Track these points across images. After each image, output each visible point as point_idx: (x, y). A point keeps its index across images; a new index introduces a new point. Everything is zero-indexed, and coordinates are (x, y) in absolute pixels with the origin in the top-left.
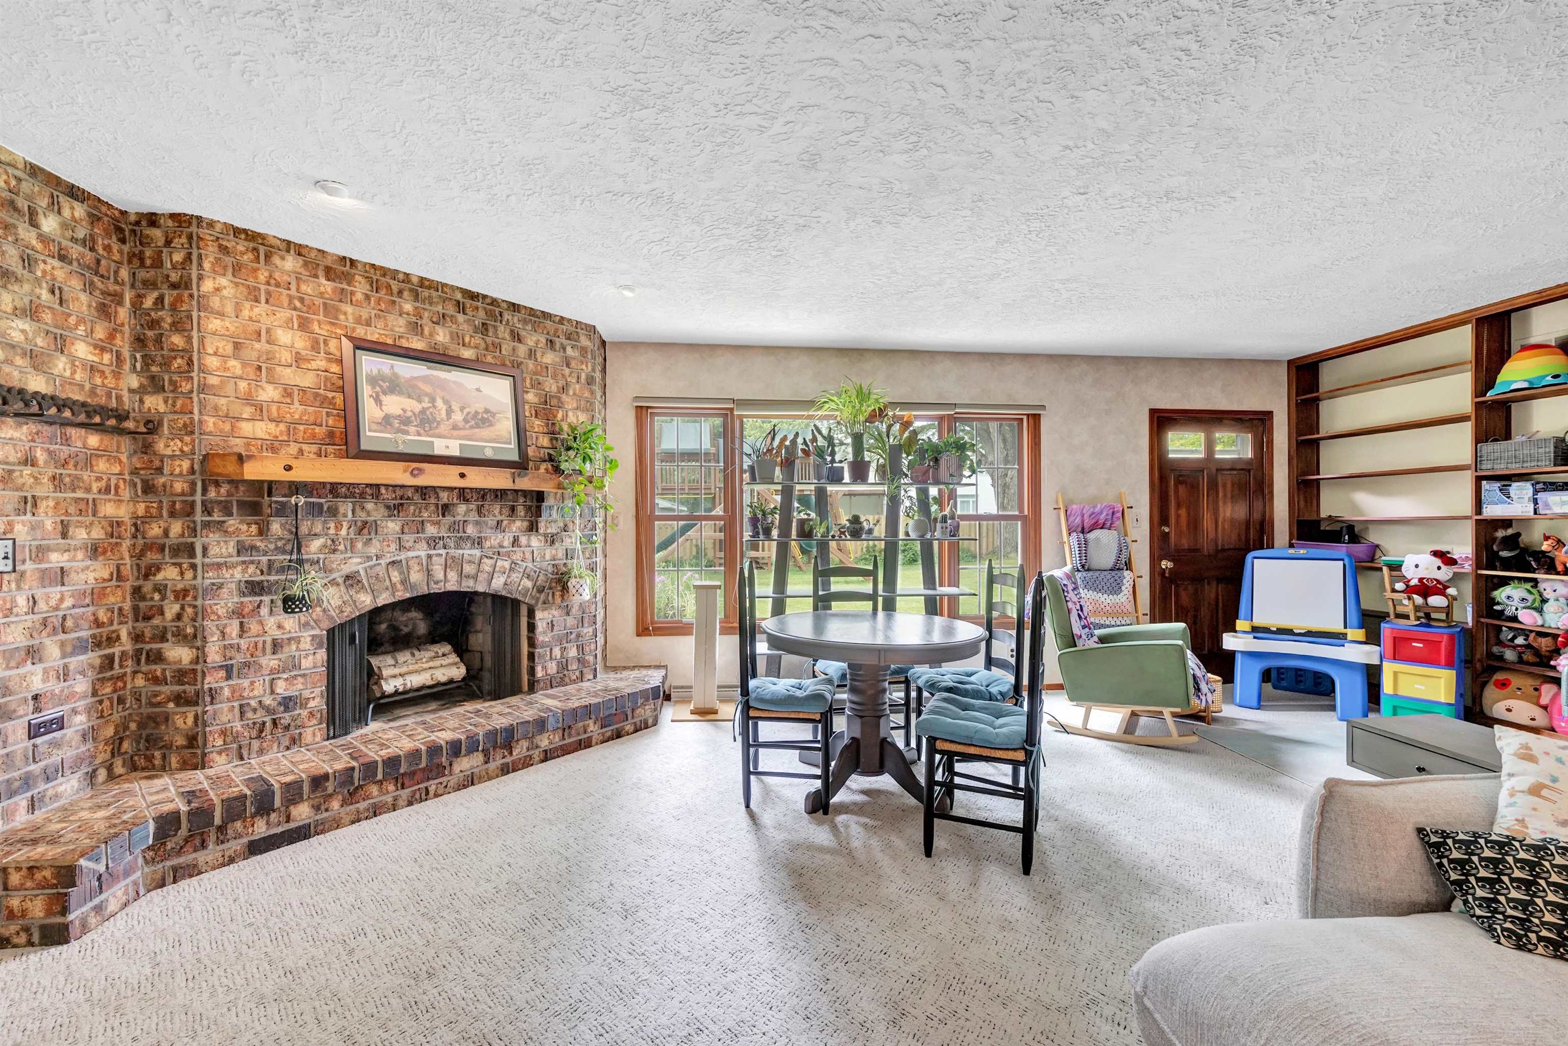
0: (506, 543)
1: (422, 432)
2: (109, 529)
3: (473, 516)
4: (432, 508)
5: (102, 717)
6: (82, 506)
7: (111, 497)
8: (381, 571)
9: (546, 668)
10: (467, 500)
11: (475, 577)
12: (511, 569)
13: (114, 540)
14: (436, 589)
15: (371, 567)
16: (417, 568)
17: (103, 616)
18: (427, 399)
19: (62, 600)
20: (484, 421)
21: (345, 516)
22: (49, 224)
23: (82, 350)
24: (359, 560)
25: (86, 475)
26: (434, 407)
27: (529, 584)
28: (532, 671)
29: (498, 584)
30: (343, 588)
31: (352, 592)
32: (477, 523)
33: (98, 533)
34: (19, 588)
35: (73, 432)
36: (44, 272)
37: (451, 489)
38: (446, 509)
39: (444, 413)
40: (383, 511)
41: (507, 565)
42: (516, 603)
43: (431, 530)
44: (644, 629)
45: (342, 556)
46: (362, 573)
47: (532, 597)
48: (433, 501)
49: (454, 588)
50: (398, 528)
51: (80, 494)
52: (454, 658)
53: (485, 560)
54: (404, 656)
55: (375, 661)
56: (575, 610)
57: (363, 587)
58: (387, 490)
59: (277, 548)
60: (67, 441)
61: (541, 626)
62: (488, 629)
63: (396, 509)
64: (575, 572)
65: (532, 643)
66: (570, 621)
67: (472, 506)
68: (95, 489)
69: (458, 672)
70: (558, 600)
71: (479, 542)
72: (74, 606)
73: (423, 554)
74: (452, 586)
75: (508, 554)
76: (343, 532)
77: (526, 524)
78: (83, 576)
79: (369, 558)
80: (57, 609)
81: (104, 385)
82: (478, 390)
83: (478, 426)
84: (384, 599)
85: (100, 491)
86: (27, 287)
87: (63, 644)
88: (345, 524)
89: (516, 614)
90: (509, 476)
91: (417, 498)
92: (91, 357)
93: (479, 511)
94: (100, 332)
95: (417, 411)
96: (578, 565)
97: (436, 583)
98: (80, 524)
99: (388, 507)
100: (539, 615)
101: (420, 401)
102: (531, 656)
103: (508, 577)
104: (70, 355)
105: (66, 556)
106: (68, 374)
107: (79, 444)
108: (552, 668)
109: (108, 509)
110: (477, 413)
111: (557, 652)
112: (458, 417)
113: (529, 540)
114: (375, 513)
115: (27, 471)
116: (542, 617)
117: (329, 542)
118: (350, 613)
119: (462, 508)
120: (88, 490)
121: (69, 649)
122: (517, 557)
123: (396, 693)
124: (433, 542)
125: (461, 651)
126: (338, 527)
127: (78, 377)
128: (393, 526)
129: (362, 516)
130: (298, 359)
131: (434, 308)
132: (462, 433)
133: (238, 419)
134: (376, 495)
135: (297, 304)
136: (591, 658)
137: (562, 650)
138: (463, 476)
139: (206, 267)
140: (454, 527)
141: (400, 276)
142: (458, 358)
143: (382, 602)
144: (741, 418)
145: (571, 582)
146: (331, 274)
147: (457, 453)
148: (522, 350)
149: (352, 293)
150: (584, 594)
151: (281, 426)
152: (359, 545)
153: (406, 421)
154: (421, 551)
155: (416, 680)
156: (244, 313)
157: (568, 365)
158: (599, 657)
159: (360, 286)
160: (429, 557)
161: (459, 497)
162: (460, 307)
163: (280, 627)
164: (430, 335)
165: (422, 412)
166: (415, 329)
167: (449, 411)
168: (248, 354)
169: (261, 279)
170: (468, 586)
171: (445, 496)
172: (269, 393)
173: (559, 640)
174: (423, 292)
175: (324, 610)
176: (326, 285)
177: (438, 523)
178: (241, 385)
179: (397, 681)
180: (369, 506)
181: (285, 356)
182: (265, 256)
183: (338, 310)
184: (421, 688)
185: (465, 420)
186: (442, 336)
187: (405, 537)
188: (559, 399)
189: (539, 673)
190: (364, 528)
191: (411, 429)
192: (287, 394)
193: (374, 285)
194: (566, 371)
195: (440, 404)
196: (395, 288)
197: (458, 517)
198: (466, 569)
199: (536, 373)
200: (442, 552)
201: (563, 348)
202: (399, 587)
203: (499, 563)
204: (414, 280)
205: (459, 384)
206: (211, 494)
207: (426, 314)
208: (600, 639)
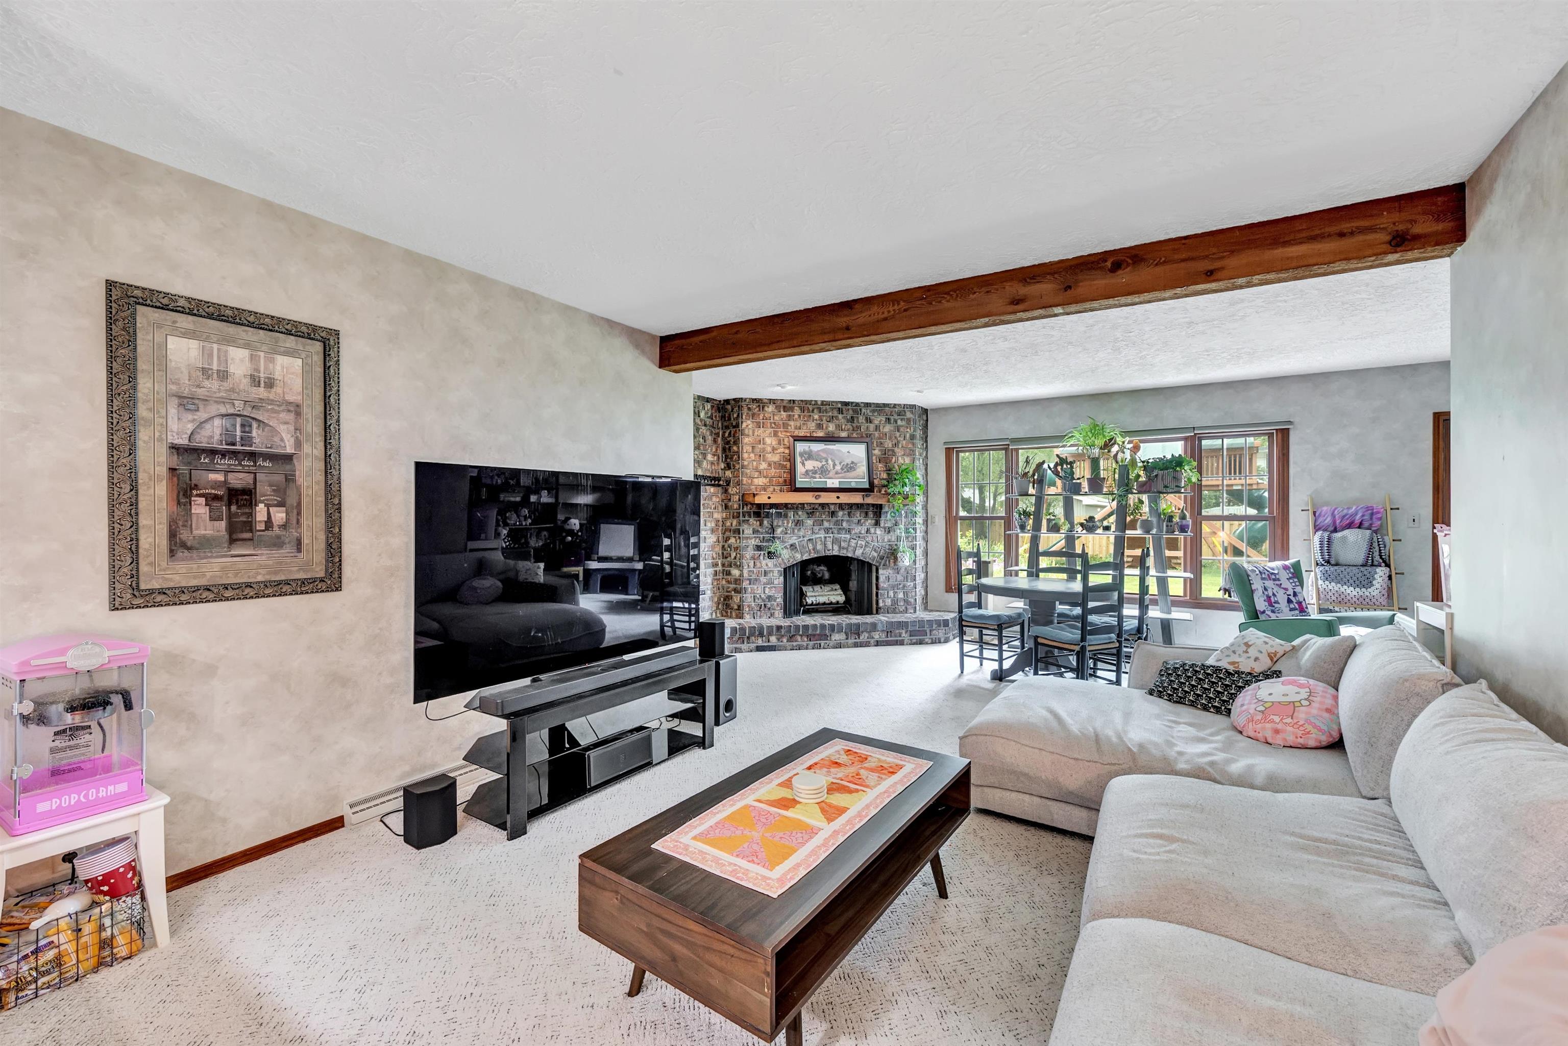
0: (863, 532)
1: (822, 477)
3: (846, 518)
4: (827, 513)
8: (805, 544)
9: (885, 602)
10: (843, 509)
11: (847, 549)
12: (866, 545)
14: (828, 553)
15: (801, 541)
16: (820, 543)
18: (824, 460)
20: (852, 468)
21: (791, 518)
24: (796, 538)
26: (828, 463)
27: (876, 554)
28: (878, 602)
29: (859, 553)
30: (790, 550)
31: (793, 552)
32: (848, 521)
37: (834, 504)
38: (833, 514)
39: (832, 466)
40: (805, 515)
41: (863, 543)
42: (870, 565)
43: (826, 524)
44: (950, 588)
45: (789, 536)
46: (797, 544)
47: (878, 562)
48: (827, 510)
49: (837, 554)
50: (812, 523)
52: (840, 592)
53: (851, 541)
54: (817, 588)
55: (804, 588)
56: (902, 570)
57: (798, 550)
58: (807, 505)
59: (766, 532)
61: (882, 579)
62: (856, 579)
63: (810, 514)
64: (901, 549)
65: (877, 587)
66: (899, 577)
67: (845, 513)
69: (841, 599)
70: (892, 564)
71: (849, 531)
73: (822, 536)
74: (835, 553)
75: (864, 538)
76: (790, 525)
77: (873, 522)
79: (800, 537)
82: (849, 452)
83: (848, 471)
84: (806, 556)
88: (790, 521)
89: (870, 571)
90: (861, 497)
91: (820, 508)
93: (849, 515)
95: (820, 467)
96: (903, 545)
97: (829, 551)
99: (808, 513)
100: (881, 571)
101: (821, 461)
102: (877, 594)
103: (865, 550)
108: (889, 602)
109: (716, 515)
110: (847, 464)
111: (891, 594)
112: (838, 468)
113: (875, 530)
114: (802, 516)
116: (883, 573)
117: (785, 529)
118: (792, 562)
119: (841, 513)
122: (869, 539)
123: (812, 604)
124: (827, 530)
125: (845, 590)
126: (788, 523)
128: (809, 522)
129: (797, 518)
130: (774, 449)
131: (828, 415)
132: (840, 475)
133: (754, 478)
134: (803, 508)
135: (773, 425)
136: (912, 600)
137: (895, 593)
138: (838, 497)
139: (744, 417)
140: (837, 523)
141: (813, 403)
142: (839, 437)
143: (805, 558)
144: (1017, 450)
145: (899, 555)
146: (785, 409)
147: (837, 486)
148: (872, 427)
149: (794, 416)
150: (907, 562)
151: (768, 479)
152: (796, 531)
153: (815, 472)
154: (822, 535)
155: (822, 600)
156: (756, 434)
157: (898, 431)
158: (919, 601)
159: (797, 411)
160: (825, 537)
161: (839, 508)
162: (840, 411)
163: (767, 565)
164: (826, 428)
165: (822, 467)
166: (820, 426)
167: (834, 465)
168: (757, 450)
169: (761, 418)
170: (843, 553)
171: (832, 507)
172: (763, 466)
173: (893, 587)
174: (824, 407)
175: (782, 559)
176: (784, 414)
177: (829, 521)
178: (755, 463)
179: (813, 599)
180: (800, 513)
181: (769, 449)
182: (763, 408)
183: (788, 425)
184: (824, 604)
185: (842, 469)
186: (831, 427)
187: (815, 527)
188: (893, 451)
189: (881, 604)
190: (798, 523)
191: (817, 476)
192: (770, 465)
193: (802, 410)
194: (898, 434)
195: (830, 462)
196: (811, 409)
197: (839, 518)
198: (843, 544)
199: (880, 438)
200: (831, 535)
201: (896, 421)
202: (812, 551)
203: (859, 542)
204: (819, 403)
205: (839, 451)
206: (745, 509)
207: (824, 418)
208: (920, 591)
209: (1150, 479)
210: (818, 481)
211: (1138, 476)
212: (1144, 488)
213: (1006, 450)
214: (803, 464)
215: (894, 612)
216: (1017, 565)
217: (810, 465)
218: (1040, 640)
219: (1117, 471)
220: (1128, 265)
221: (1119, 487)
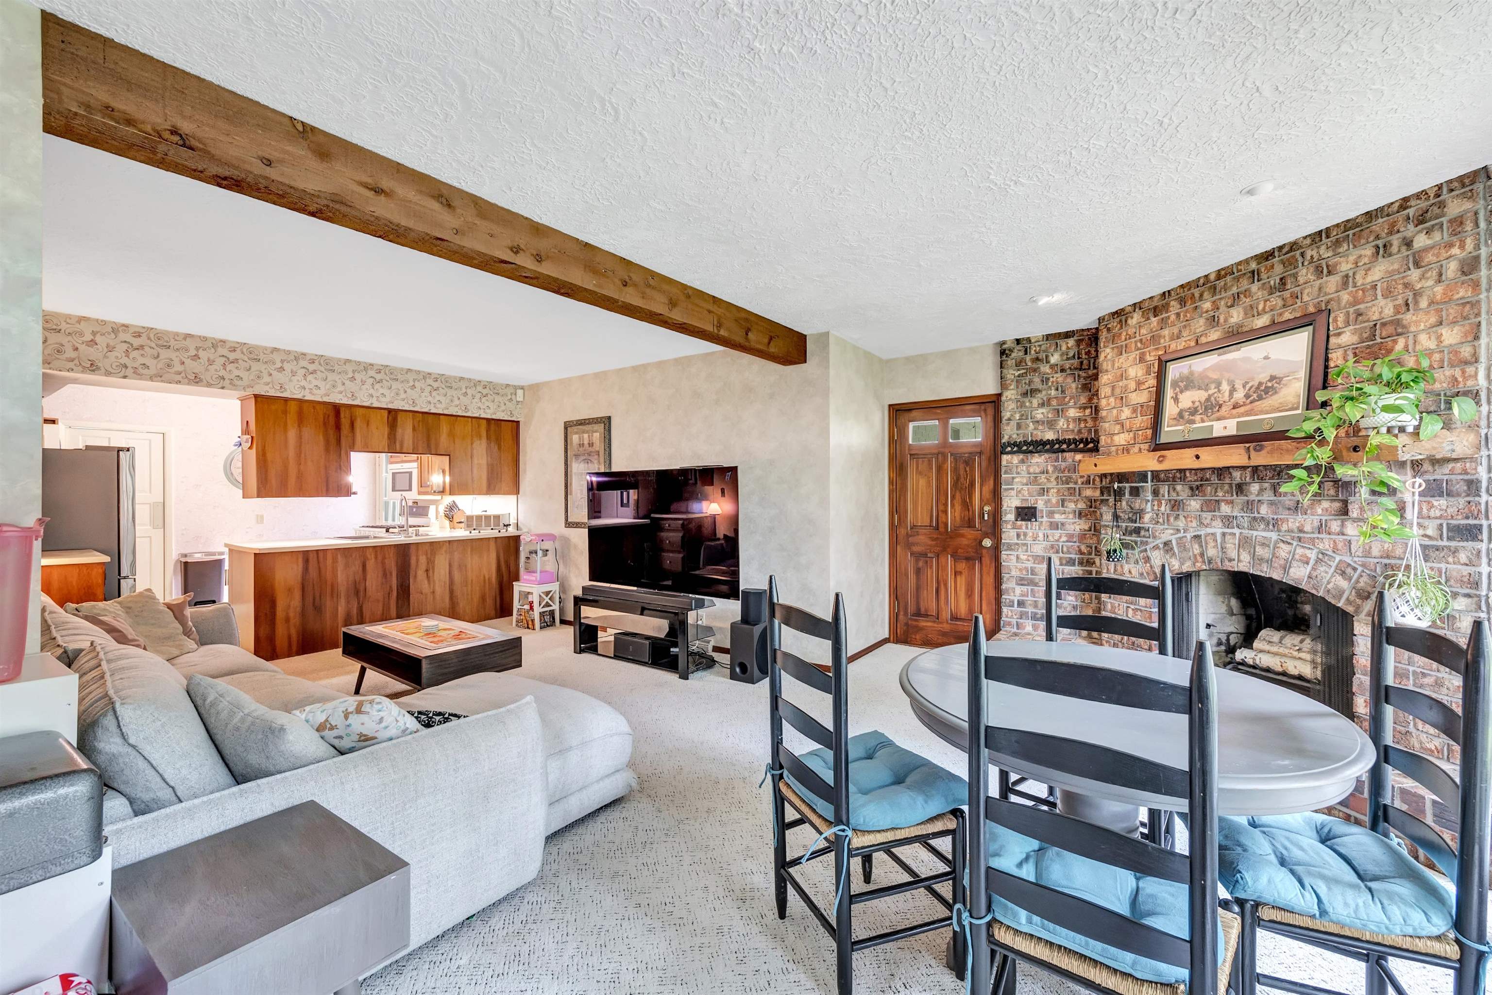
0: (1307, 528)
1: (1205, 418)
2: (1089, 503)
3: (1268, 496)
4: (1226, 487)
5: (1084, 602)
6: (1072, 491)
7: (1091, 485)
8: (1187, 543)
10: (1261, 479)
11: (1270, 562)
12: (1318, 561)
13: (1092, 509)
14: (1228, 566)
15: (1180, 538)
16: (1212, 544)
17: (1083, 548)
18: (1213, 386)
19: (1060, 537)
20: (1267, 390)
21: (1163, 496)
22: (1055, 359)
23: (1072, 413)
24: (1172, 531)
25: (1074, 476)
26: (1219, 391)
27: (1344, 584)
29: (1298, 575)
30: (1162, 552)
31: (1168, 557)
32: (1271, 503)
33: (1081, 505)
34: (1039, 529)
35: (1067, 455)
36: (1053, 382)
37: (1243, 468)
38: (1240, 488)
39: (1227, 394)
40: (1188, 491)
41: (1312, 555)
42: (1337, 608)
43: (1225, 509)
45: (1162, 527)
46: (1174, 542)
47: (1349, 601)
48: (1227, 481)
49: (1245, 569)
50: (1198, 506)
51: (1071, 485)
53: (1281, 545)
57: (1174, 554)
58: (1190, 473)
59: (1129, 518)
60: (1064, 460)
61: (1362, 644)
63: (1196, 490)
67: (1266, 485)
68: (1079, 482)
71: (1275, 524)
72: (1067, 541)
73: (1219, 532)
74: (1244, 567)
75: (1312, 542)
76: (1163, 508)
77: (1337, 505)
78: (1072, 527)
79: (1178, 531)
80: (1058, 541)
81: (1086, 427)
82: (1266, 358)
83: (1260, 398)
84: (1188, 566)
85: (1082, 483)
86: (1044, 393)
87: (1061, 559)
88: (1163, 502)
90: (1243, 451)
91: (1214, 479)
92: (1078, 415)
93: (1275, 489)
94: (1083, 400)
95: (1203, 400)
96: (1413, 569)
97: (1230, 560)
98: (1070, 501)
99: (1191, 488)
101: (1206, 390)
103: (1314, 569)
104: (1066, 416)
105: (1063, 516)
106: (1065, 426)
107: (1070, 460)
109: (1088, 493)
110: (1260, 384)
112: (1239, 395)
113: (1343, 525)
114: (1181, 493)
115: (1043, 476)
116: (1364, 633)
117: (1155, 516)
119: (1255, 488)
120: (1076, 483)
121: (1064, 562)
122: (1326, 545)
124: (1228, 521)
126: (1160, 505)
127: (1071, 427)
128: (1194, 504)
129: (1174, 496)
130: (1139, 383)
131: (1230, 293)
132: (1241, 410)
133: (1113, 434)
134: (1183, 479)
135: (1139, 345)
138: (1197, 457)
139: (1102, 345)
140: (1249, 506)
141: (1202, 281)
142: (1252, 330)
146: (1156, 311)
147: (1234, 432)
148: (1332, 283)
149: (1169, 317)
151: (1132, 434)
152: (1172, 519)
153: (1194, 411)
154: (1217, 528)
156: (1116, 365)
157: (1417, 265)
159: (1174, 306)
160: (1224, 534)
161: (1253, 477)
162: (1254, 275)
163: (1130, 572)
164: (1226, 321)
165: (1208, 400)
166: (1213, 321)
167: (1233, 390)
168: (1118, 391)
169: (1123, 337)
171: (1237, 474)
172: (1126, 413)
174: (1221, 283)
175: (1151, 566)
176: (1154, 321)
177: (1232, 502)
178: (1115, 411)
180: (1179, 488)
181: (1133, 385)
182: (1126, 321)
183: (1160, 337)
185: (1247, 396)
186: (1236, 316)
187: (1204, 515)
188: (1397, 323)
190: (1176, 505)
191: (1198, 418)
192: (1134, 411)
193: (1182, 302)
194: (1414, 274)
195: (1225, 387)
196: (1197, 295)
197: (1252, 497)
198: (1260, 551)
199: (1356, 302)
200: (1236, 531)
201: (1408, 244)
202: (1199, 559)
203: (1299, 551)
204: (1212, 277)
205: (1246, 360)
206: (1104, 483)
207: (1223, 303)
210: (1200, 427)
214: (1176, 400)
217: (1188, 399)
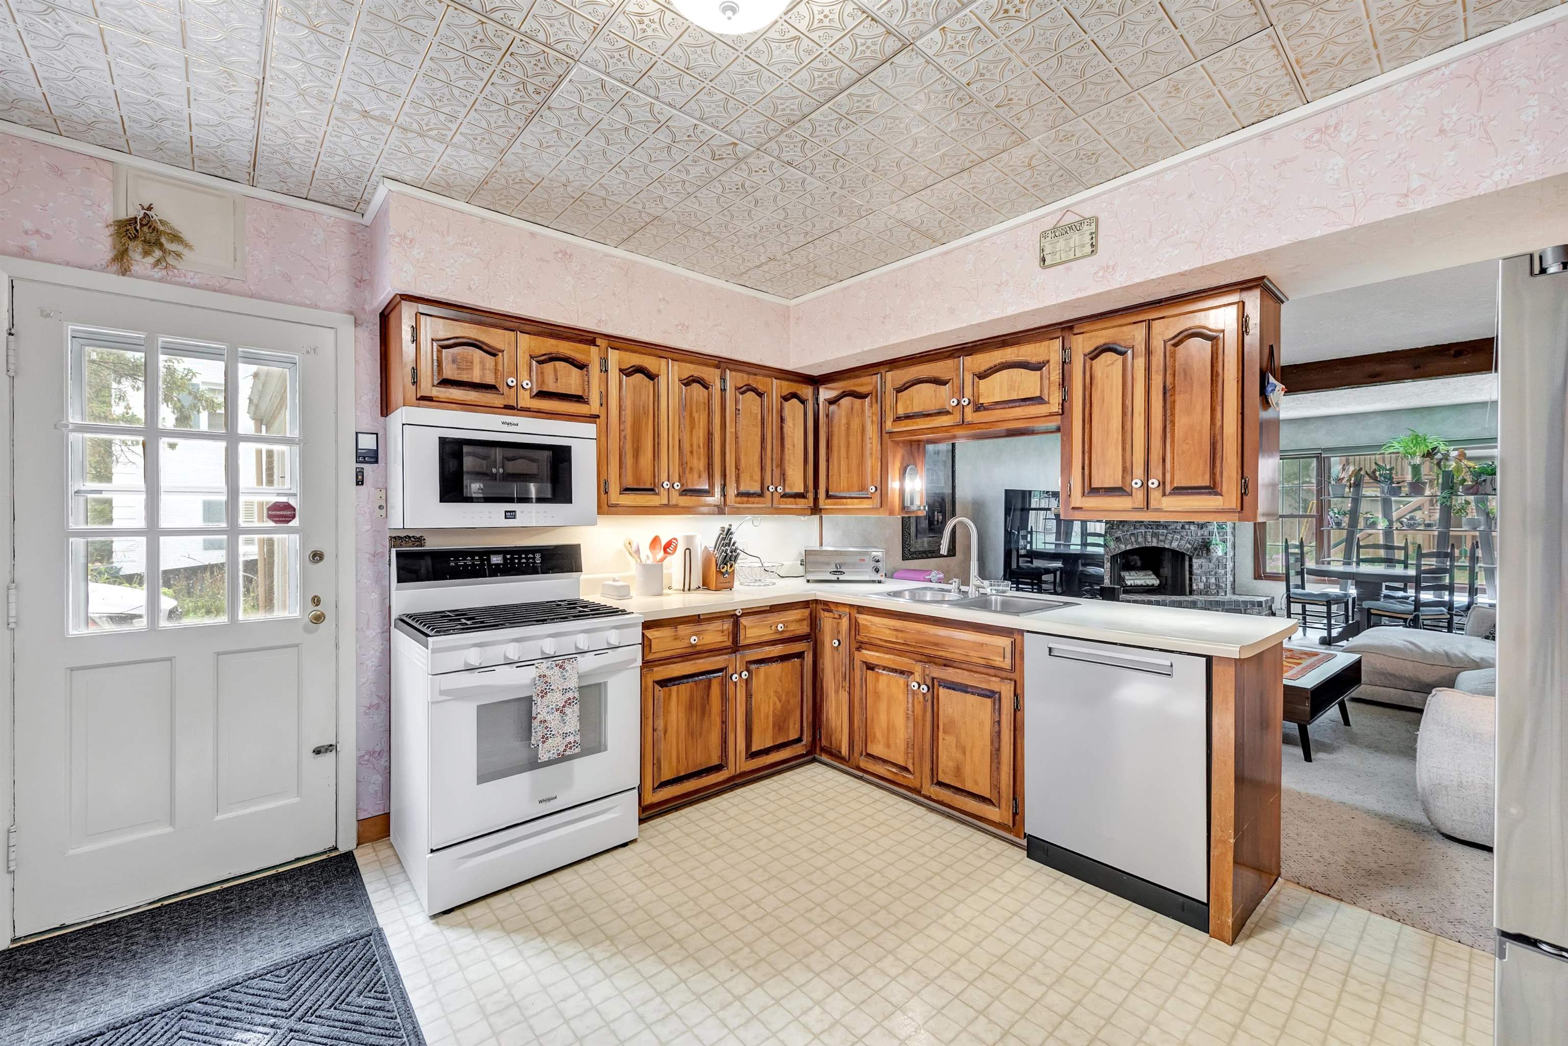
0: (1178, 528)
8: (1128, 537)
9: (1198, 585)
11: (1164, 541)
12: (1181, 539)
14: (1148, 545)
27: (1190, 546)
28: (1191, 585)
29: (1175, 545)
41: (1179, 537)
42: (1183, 555)
44: (1258, 576)
47: (1191, 552)
52: (1153, 576)
53: (1169, 535)
54: (1133, 573)
55: (1123, 574)
56: (1214, 560)
57: (1122, 542)
61: (1195, 566)
62: (1170, 566)
64: (1214, 542)
65: (1191, 573)
66: (1211, 565)
69: (1156, 582)
70: (1205, 555)
74: (1154, 544)
75: (1179, 533)
84: (1129, 547)
89: (1183, 560)
96: (1216, 539)
97: (1148, 543)
100: (1194, 560)
102: (1190, 579)
103: (1180, 542)
108: (1201, 586)
111: (1204, 579)
116: (1196, 562)
118: (1117, 551)
122: (1184, 534)
123: (1131, 586)
125: (1158, 575)
136: (1223, 585)
137: (1207, 579)
143: (1128, 548)
144: (1329, 458)
145: (1212, 547)
150: (1220, 553)
155: (1139, 582)
158: (1229, 586)
160: (1146, 532)
170: (1161, 545)
173: (1206, 574)
175: (1110, 549)
179: (1132, 582)
184: (1142, 586)
189: (1195, 587)
200: (1151, 530)
203: (1175, 537)
208: (1230, 578)
209: (1477, 483)
211: (1464, 480)
212: (1469, 491)
213: (1317, 458)
215: (1207, 594)
216: (1329, 556)
218: (1372, 611)
219: (1441, 476)
220: (1469, 353)
221: (1443, 490)
